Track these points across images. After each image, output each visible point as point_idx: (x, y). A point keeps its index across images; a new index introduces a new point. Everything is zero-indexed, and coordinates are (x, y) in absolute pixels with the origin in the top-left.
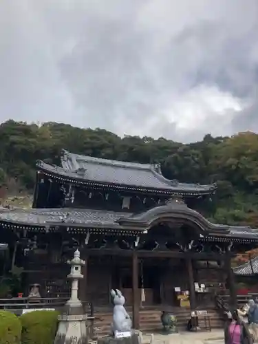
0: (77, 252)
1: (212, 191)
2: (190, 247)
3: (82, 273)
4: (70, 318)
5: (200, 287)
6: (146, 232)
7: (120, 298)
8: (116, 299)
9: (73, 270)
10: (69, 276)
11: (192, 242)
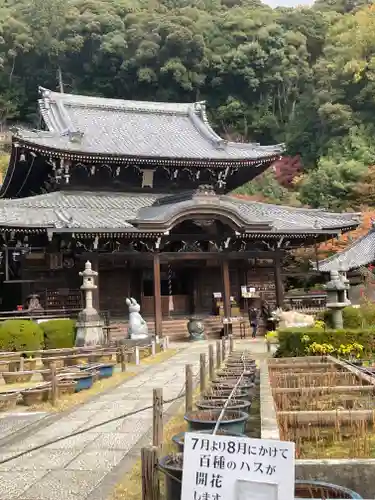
0: (89, 264)
1: (277, 156)
2: (226, 246)
3: (95, 284)
4: (87, 324)
5: (248, 291)
6: (167, 233)
7: (135, 306)
8: (132, 307)
9: (86, 281)
10: (82, 287)
11: (229, 239)
